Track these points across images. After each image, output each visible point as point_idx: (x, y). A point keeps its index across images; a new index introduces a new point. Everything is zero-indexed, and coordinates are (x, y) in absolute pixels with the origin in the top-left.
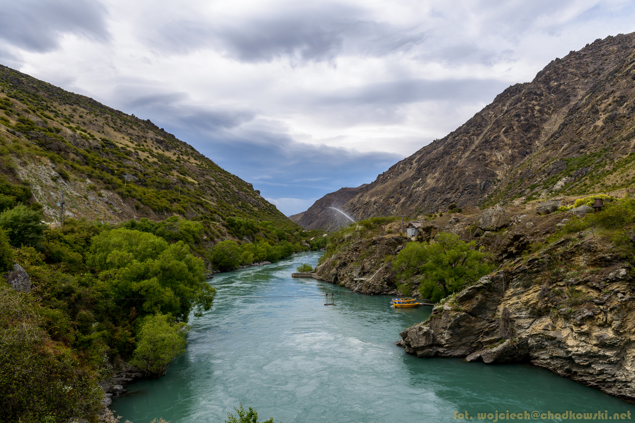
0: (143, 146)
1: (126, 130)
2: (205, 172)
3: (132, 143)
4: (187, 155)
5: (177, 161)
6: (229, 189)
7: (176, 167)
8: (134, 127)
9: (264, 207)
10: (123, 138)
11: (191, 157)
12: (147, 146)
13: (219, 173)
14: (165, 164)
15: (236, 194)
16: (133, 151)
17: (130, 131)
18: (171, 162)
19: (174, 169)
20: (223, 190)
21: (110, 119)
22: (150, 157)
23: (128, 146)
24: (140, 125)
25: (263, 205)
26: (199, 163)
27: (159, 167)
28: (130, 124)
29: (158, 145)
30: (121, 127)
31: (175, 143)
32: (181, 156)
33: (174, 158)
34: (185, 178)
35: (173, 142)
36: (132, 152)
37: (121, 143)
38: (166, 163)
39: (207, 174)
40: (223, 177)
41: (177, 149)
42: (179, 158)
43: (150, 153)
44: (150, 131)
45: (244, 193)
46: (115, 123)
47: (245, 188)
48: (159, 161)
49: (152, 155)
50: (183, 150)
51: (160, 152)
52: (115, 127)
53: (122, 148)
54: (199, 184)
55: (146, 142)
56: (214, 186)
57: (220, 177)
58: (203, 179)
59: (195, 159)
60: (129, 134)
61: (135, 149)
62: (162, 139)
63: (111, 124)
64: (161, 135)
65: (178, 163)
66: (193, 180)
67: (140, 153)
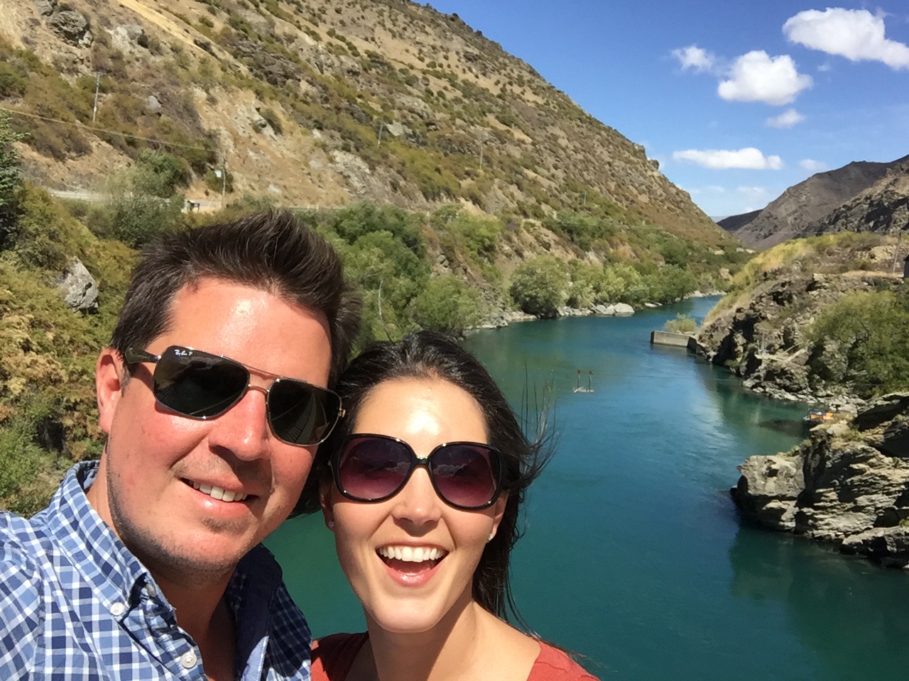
0: (441, 66)
1: (413, 36)
2: (549, 120)
3: (422, 60)
4: (520, 86)
5: (499, 96)
6: (594, 156)
7: (494, 108)
8: (427, 29)
9: (661, 195)
10: (407, 51)
11: (528, 89)
12: (449, 66)
13: (579, 122)
14: (475, 102)
15: (607, 167)
16: (420, 76)
17: (421, 37)
18: (487, 99)
19: (491, 112)
20: (580, 157)
21: (386, 14)
22: (450, 87)
23: (412, 68)
24: (439, 25)
25: (660, 191)
26: (541, 101)
27: (464, 108)
28: (421, 23)
29: (469, 64)
30: (405, 29)
31: (501, 60)
32: (508, 87)
33: (496, 91)
34: (508, 131)
35: (497, 59)
36: (418, 79)
37: (402, 62)
38: (477, 100)
39: (553, 125)
40: (584, 130)
41: (503, 71)
42: (503, 90)
43: (450, 80)
44: (454, 37)
45: (623, 164)
46: (394, 22)
47: (627, 154)
48: (465, 96)
49: (452, 85)
50: (515, 75)
51: (470, 77)
52: (395, 29)
53: (401, 71)
54: (533, 144)
55: (446, 58)
56: (564, 149)
57: (576, 129)
58: (544, 133)
59: (534, 93)
60: (418, 43)
61: (424, 72)
62: (476, 52)
63: (389, 24)
64: (475, 44)
65: (500, 101)
66: (524, 137)
67: (432, 79)
